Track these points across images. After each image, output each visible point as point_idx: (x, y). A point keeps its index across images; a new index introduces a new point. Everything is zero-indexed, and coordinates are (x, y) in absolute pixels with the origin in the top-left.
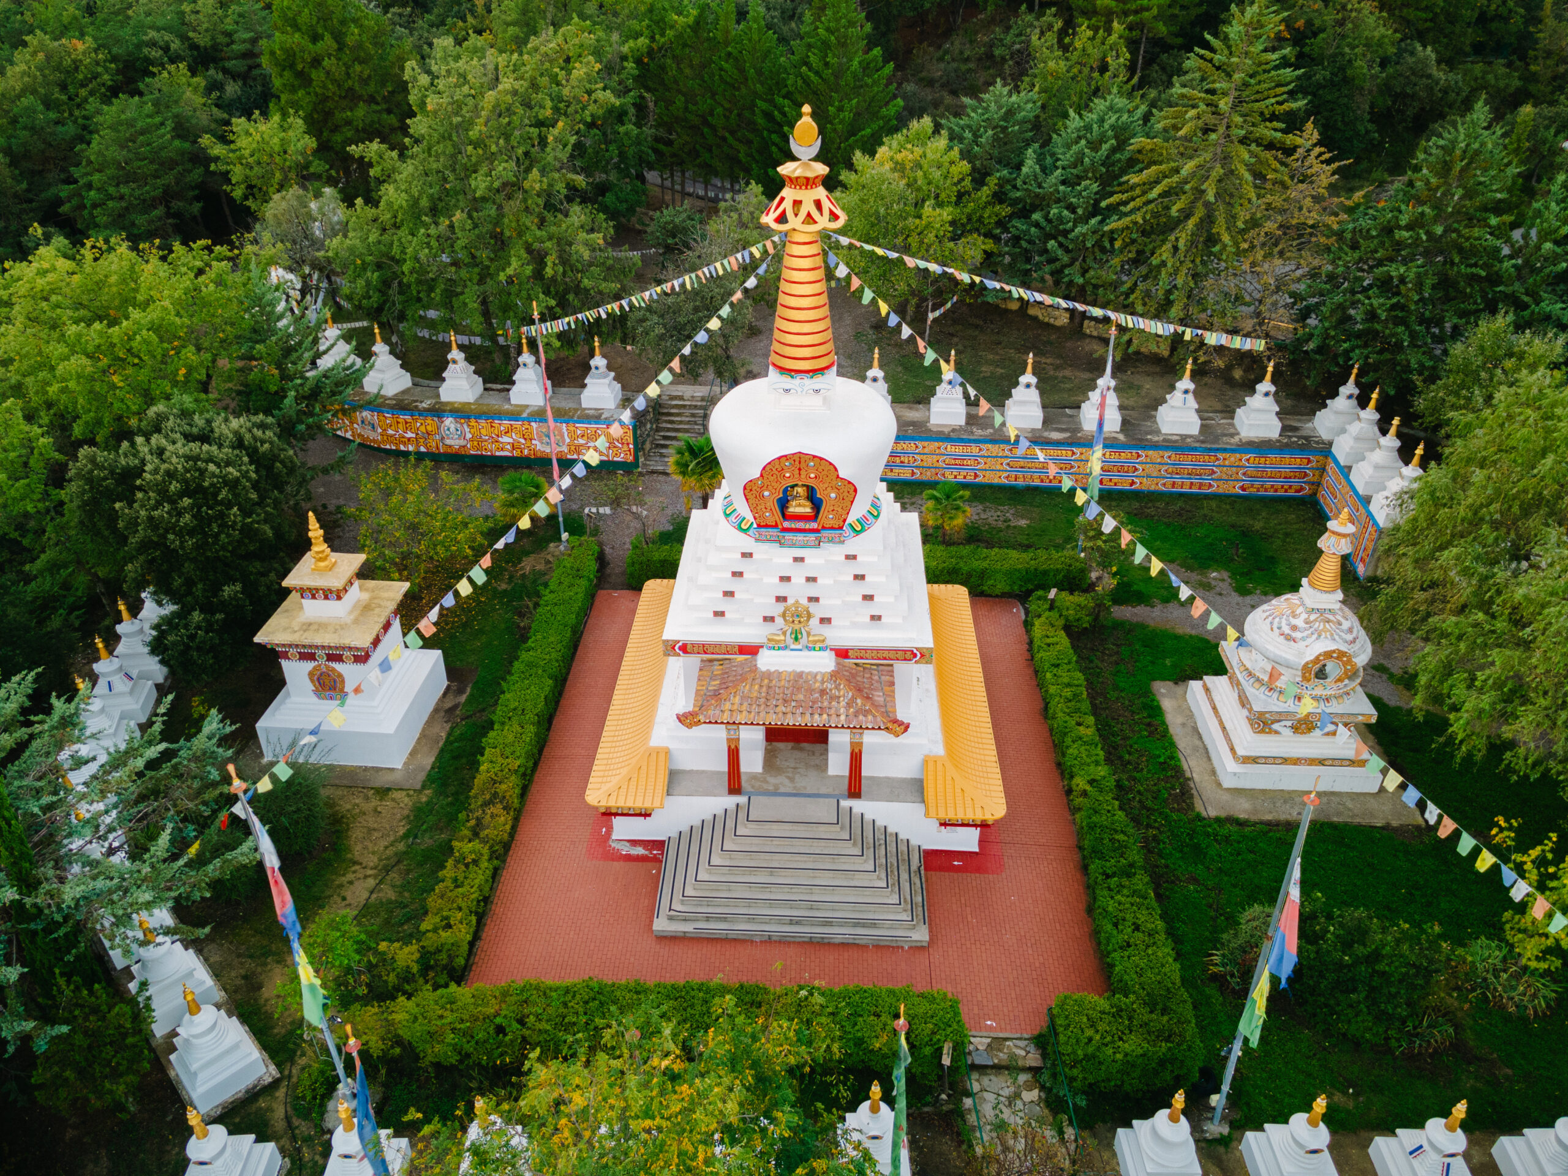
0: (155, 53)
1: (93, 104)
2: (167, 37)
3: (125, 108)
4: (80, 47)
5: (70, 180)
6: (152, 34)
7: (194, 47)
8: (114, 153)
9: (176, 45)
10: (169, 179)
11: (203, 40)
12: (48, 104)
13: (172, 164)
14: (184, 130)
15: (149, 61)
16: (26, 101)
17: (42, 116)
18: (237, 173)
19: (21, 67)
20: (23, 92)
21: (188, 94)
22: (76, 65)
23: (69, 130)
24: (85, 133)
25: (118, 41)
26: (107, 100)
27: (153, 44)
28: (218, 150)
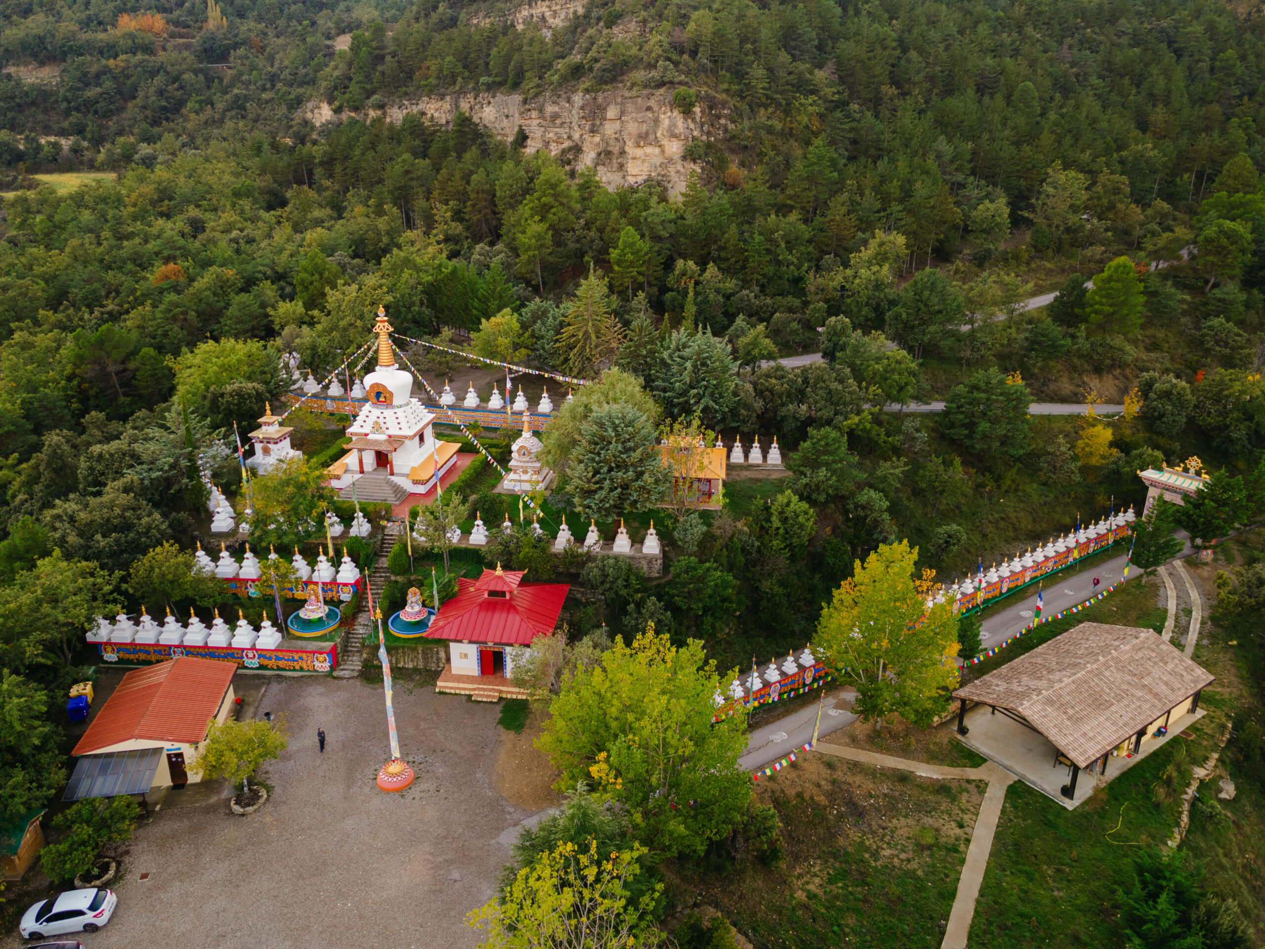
0: (260, 276)
1: (232, 295)
2: (266, 269)
3: (244, 297)
4: (231, 273)
5: (219, 323)
6: (260, 268)
7: (277, 273)
8: (237, 313)
9: (269, 272)
10: (254, 323)
11: (280, 270)
12: (214, 294)
13: (256, 317)
14: (263, 305)
15: (257, 279)
16: (207, 293)
17: (212, 299)
18: (277, 321)
19: (206, 280)
20: (206, 290)
21: (269, 292)
22: (228, 280)
23: (222, 304)
24: (227, 305)
25: (246, 270)
26: (237, 293)
27: (260, 272)
28: (271, 313)
